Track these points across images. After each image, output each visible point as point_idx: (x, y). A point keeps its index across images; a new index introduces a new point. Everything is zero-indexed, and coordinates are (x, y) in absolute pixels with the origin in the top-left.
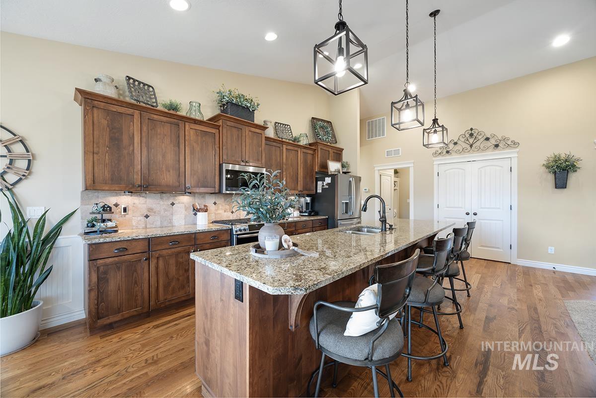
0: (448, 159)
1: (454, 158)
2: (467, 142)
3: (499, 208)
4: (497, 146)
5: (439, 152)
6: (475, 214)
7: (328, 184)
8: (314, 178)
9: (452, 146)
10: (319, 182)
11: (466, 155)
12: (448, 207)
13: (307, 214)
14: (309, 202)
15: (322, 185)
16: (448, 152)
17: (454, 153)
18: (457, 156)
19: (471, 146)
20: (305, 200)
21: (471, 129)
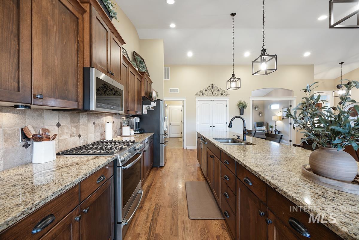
0: (202, 98)
1: (205, 98)
3: (222, 124)
4: (222, 94)
5: (199, 94)
6: (214, 127)
7: (153, 107)
8: (141, 102)
9: (204, 91)
10: (144, 106)
11: (210, 97)
12: (202, 124)
13: (138, 132)
14: (138, 121)
15: (148, 108)
16: (203, 94)
17: (205, 95)
18: (207, 97)
19: (212, 93)
20: (135, 120)
21: (212, 84)
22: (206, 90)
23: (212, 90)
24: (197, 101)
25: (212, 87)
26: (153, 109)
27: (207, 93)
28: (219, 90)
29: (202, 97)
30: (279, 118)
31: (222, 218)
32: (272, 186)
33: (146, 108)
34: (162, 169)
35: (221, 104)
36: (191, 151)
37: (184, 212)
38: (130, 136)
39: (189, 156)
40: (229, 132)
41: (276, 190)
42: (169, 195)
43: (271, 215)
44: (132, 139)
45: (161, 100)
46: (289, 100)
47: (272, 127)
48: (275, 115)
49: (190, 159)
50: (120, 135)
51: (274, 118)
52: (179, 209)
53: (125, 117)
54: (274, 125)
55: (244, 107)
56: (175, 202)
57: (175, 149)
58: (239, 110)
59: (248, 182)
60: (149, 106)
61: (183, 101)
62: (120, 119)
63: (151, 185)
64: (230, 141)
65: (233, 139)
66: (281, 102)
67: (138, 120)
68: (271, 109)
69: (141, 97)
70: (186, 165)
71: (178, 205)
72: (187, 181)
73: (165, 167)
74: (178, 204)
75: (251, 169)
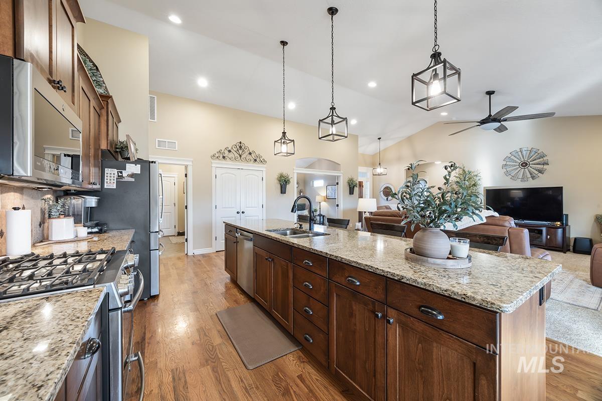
1: (228, 164)
2: (238, 152)
3: (256, 207)
4: (255, 160)
5: (217, 155)
6: (243, 213)
7: (132, 175)
8: (100, 161)
9: (227, 152)
10: (107, 171)
11: (237, 163)
12: (223, 208)
13: (96, 230)
14: (94, 206)
15: (119, 176)
16: (224, 157)
17: (228, 159)
18: (231, 162)
19: (240, 156)
20: (85, 202)
21: (240, 143)
22: (230, 151)
23: (240, 152)
24: (214, 169)
25: (241, 147)
26: (133, 180)
27: (231, 155)
28: (250, 154)
29: (224, 162)
30: (323, 198)
31: (297, 349)
32: (396, 278)
33: (112, 175)
34: (156, 301)
35: (254, 176)
36: (203, 257)
37: (234, 363)
38: (77, 240)
39: (205, 267)
40: (267, 220)
41: (402, 281)
42: (193, 344)
43: (392, 312)
44: (83, 247)
45: (152, 162)
46: (335, 176)
47: (316, 211)
48: (319, 195)
49: (209, 271)
50: (42, 242)
51: (318, 199)
52: (223, 362)
53: (53, 195)
54: (318, 209)
55: (286, 183)
56: (212, 353)
57: (170, 258)
58: (279, 186)
59: (354, 282)
60: (121, 173)
61: (186, 167)
62: (39, 200)
63: (143, 339)
64: (288, 232)
65: (292, 229)
66: (326, 178)
67: (92, 201)
68: (313, 186)
69: (100, 151)
70: (206, 284)
71: (220, 356)
72: (219, 310)
73: (160, 295)
74: (219, 354)
75: (360, 264)
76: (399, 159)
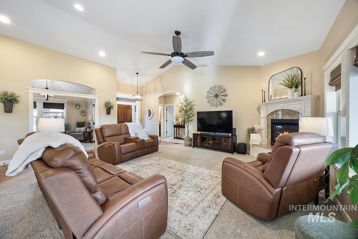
58: (3, 105)
68: (92, 108)
76: (155, 90)
